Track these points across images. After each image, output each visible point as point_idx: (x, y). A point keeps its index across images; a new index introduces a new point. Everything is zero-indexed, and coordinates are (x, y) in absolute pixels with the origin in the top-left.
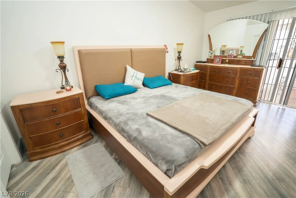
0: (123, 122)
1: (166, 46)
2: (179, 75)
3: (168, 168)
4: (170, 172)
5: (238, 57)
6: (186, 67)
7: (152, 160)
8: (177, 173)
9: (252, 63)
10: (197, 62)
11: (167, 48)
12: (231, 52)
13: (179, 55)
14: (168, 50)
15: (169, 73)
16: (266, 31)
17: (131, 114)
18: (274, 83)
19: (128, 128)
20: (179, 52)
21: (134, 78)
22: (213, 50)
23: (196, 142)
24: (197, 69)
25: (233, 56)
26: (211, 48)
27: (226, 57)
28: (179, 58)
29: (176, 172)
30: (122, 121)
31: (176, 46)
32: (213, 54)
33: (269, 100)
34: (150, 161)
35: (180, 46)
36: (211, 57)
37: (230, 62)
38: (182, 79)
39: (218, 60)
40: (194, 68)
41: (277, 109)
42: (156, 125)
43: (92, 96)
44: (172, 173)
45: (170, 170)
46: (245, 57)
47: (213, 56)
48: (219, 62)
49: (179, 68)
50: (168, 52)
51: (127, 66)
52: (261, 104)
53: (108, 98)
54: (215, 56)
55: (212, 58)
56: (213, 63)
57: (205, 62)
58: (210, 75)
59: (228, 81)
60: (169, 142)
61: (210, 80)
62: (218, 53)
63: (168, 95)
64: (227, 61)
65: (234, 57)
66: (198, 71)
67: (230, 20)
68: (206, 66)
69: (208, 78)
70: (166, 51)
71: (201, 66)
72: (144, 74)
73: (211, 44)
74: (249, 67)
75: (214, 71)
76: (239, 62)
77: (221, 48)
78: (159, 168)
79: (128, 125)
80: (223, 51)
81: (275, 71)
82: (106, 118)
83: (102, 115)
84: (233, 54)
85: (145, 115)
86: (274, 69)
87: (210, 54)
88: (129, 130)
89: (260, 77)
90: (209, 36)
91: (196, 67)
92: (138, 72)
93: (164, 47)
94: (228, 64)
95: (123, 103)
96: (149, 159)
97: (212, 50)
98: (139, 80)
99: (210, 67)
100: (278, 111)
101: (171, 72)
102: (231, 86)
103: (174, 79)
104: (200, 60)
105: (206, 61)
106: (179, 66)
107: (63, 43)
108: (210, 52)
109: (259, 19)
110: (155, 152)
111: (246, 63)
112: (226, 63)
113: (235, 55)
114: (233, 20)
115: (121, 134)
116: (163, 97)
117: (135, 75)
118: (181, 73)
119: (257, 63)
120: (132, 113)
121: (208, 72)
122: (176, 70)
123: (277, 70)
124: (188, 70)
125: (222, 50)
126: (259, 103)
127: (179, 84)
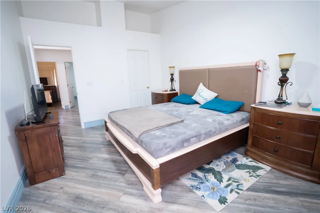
13: (283, 75)
21: (197, 94)
51: (201, 83)
107: (174, 67)
117: (199, 92)
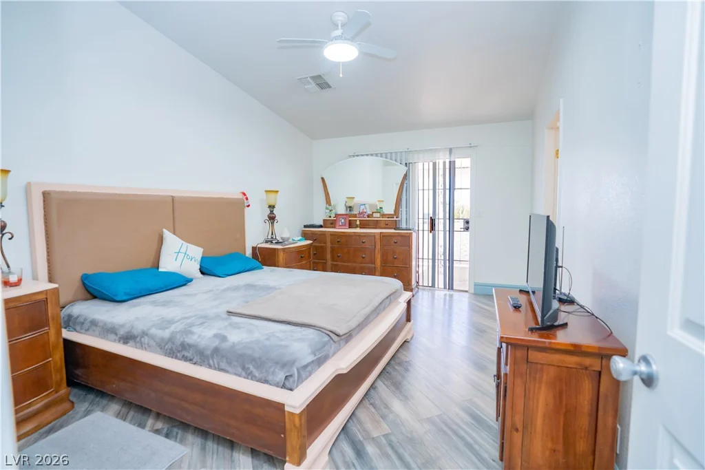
0: (180, 331)
1: (244, 194)
2: (275, 249)
3: (288, 374)
4: (291, 380)
5: (375, 215)
6: (286, 235)
7: (255, 376)
8: (302, 382)
9: (395, 225)
10: (305, 226)
11: (247, 199)
12: (362, 207)
13: (272, 212)
14: (250, 203)
15: (253, 248)
16: (406, 177)
17: (193, 318)
18: (431, 257)
19: (195, 337)
20: (270, 207)
21: (181, 256)
22: (332, 204)
23: (324, 334)
24: (306, 239)
25: (366, 214)
26: (328, 201)
27: (355, 216)
28: (272, 218)
29: (301, 380)
30: (178, 330)
31: (264, 195)
32: (334, 211)
33: (430, 285)
34: (252, 379)
35: (272, 195)
36: (330, 217)
37: (364, 225)
38: (281, 256)
39: (343, 221)
40: (300, 238)
41: (443, 297)
42: (251, 324)
43: (73, 302)
44: (294, 382)
45: (291, 376)
46: (383, 215)
47: (333, 215)
48: (345, 225)
49: (272, 238)
50: (248, 206)
51: (164, 230)
52: (420, 293)
53: (125, 298)
54: (337, 215)
55: (332, 218)
56: (335, 227)
57: (321, 226)
58: (333, 250)
59: (363, 258)
60: (282, 340)
61: (333, 259)
62: (341, 210)
63: (261, 283)
64: (358, 223)
65: (368, 216)
66: (309, 242)
67: (354, 156)
68: (323, 234)
69: (329, 256)
70: (243, 203)
71: (313, 233)
72: (202, 250)
73: (328, 194)
74: (393, 231)
75: (338, 242)
76: (376, 224)
77: (346, 202)
78: (271, 385)
79: (192, 333)
80: (350, 207)
81: (428, 236)
82: (127, 339)
83: (116, 334)
84: (365, 211)
85: (225, 316)
86: (426, 233)
87: (327, 211)
88: (198, 340)
89: (409, 246)
90: (323, 179)
91: (305, 235)
92: (189, 245)
93: (241, 196)
94: (361, 228)
95: (165, 304)
96: (248, 378)
97: (330, 205)
98: (193, 260)
99: (331, 235)
100: (445, 299)
101: (259, 246)
102: (370, 265)
103: (266, 257)
104: (312, 223)
105: (322, 224)
106: (272, 234)
108: (327, 208)
109: (394, 158)
110: (260, 358)
111: (387, 226)
112: (356, 227)
113: (370, 213)
114: (358, 156)
115: (176, 358)
116: (249, 286)
117: (183, 250)
118: (279, 247)
119: (404, 226)
120: (196, 316)
121: (329, 245)
122: (267, 242)
123: (431, 235)
124: (291, 240)
125: (348, 205)
126: (418, 292)
127: (275, 266)
